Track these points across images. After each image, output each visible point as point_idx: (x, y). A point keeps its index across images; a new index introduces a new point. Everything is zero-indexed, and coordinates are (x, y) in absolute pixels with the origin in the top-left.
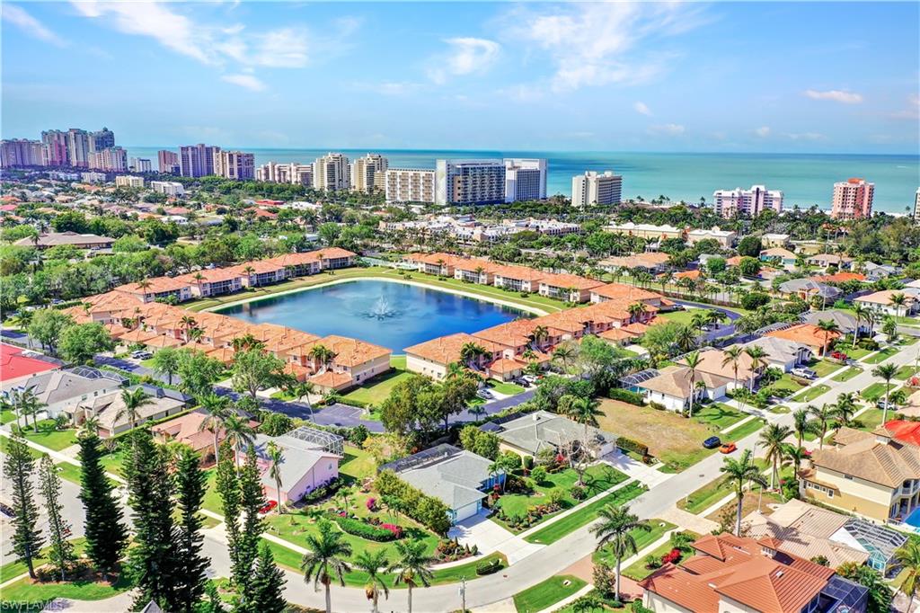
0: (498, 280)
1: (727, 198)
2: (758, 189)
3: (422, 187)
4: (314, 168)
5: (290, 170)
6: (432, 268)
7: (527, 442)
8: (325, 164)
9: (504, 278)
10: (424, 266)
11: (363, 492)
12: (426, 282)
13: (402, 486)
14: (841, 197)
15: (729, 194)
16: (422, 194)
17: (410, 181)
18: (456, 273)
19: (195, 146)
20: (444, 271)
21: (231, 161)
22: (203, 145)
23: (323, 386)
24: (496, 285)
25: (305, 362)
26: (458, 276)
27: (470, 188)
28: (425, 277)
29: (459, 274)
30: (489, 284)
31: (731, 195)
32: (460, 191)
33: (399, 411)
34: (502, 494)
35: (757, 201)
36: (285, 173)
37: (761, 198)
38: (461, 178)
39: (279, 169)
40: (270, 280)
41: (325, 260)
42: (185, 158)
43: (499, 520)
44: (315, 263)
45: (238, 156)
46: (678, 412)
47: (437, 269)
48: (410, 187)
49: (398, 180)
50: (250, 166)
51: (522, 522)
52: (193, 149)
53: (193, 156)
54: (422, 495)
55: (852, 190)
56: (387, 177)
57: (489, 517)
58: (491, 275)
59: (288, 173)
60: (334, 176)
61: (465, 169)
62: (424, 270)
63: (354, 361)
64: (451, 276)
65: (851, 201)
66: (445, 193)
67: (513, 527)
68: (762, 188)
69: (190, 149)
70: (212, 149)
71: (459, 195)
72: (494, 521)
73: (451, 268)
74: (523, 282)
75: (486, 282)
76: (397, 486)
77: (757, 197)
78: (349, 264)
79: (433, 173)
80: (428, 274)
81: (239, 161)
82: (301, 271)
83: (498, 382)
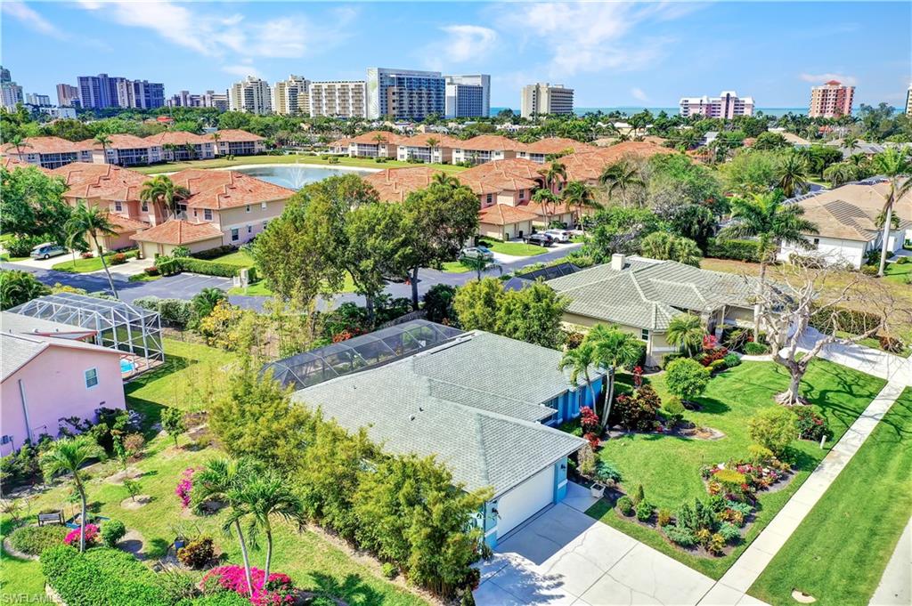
0: (458, 155)
1: (694, 106)
2: (728, 95)
3: (351, 101)
4: (230, 96)
5: (204, 99)
6: (367, 149)
7: (621, 308)
8: (242, 90)
9: (466, 151)
10: (356, 148)
11: (189, 447)
12: (359, 166)
13: (300, 423)
14: (820, 101)
15: (697, 101)
16: (351, 109)
17: (337, 94)
18: (400, 152)
19: (96, 76)
20: (383, 152)
21: (137, 91)
22: (105, 76)
23: (161, 245)
24: (454, 162)
25: (138, 214)
26: (402, 156)
27: (406, 102)
28: (357, 161)
29: (403, 153)
30: (445, 163)
31: (699, 102)
32: (395, 105)
33: (300, 240)
34: (604, 437)
35: (727, 109)
36: (198, 102)
37: (732, 105)
38: (395, 89)
39: (191, 99)
40: (138, 159)
41: (223, 144)
42: (85, 89)
43: (634, 522)
44: (208, 145)
45: (145, 86)
46: (851, 268)
47: (373, 150)
48: (337, 101)
49: (324, 94)
50: (160, 98)
51: (714, 528)
52: (94, 79)
53: (95, 88)
54: (370, 453)
55: (832, 93)
56: (310, 91)
57: (596, 512)
58: (447, 150)
59: (202, 102)
60: (252, 103)
61: (399, 79)
62: (356, 154)
63: (223, 201)
64: (393, 159)
65: (830, 106)
66: (378, 107)
67: (689, 546)
68: (733, 94)
69: (90, 79)
70: (116, 79)
71: (394, 109)
72: (620, 527)
73: (393, 147)
74: (494, 154)
75: (440, 160)
76: (284, 422)
77: (727, 105)
78: (257, 151)
79: (364, 84)
80: (362, 158)
81: (146, 92)
82: (187, 155)
83: (496, 240)
